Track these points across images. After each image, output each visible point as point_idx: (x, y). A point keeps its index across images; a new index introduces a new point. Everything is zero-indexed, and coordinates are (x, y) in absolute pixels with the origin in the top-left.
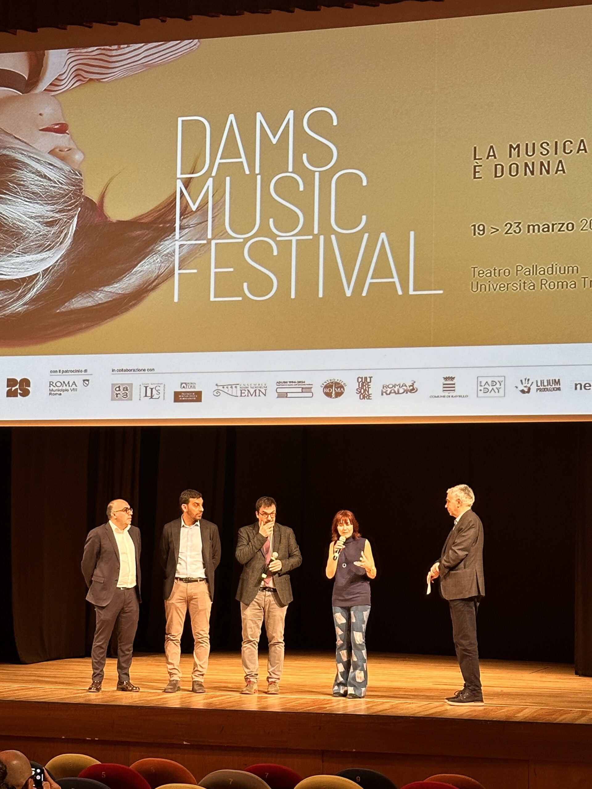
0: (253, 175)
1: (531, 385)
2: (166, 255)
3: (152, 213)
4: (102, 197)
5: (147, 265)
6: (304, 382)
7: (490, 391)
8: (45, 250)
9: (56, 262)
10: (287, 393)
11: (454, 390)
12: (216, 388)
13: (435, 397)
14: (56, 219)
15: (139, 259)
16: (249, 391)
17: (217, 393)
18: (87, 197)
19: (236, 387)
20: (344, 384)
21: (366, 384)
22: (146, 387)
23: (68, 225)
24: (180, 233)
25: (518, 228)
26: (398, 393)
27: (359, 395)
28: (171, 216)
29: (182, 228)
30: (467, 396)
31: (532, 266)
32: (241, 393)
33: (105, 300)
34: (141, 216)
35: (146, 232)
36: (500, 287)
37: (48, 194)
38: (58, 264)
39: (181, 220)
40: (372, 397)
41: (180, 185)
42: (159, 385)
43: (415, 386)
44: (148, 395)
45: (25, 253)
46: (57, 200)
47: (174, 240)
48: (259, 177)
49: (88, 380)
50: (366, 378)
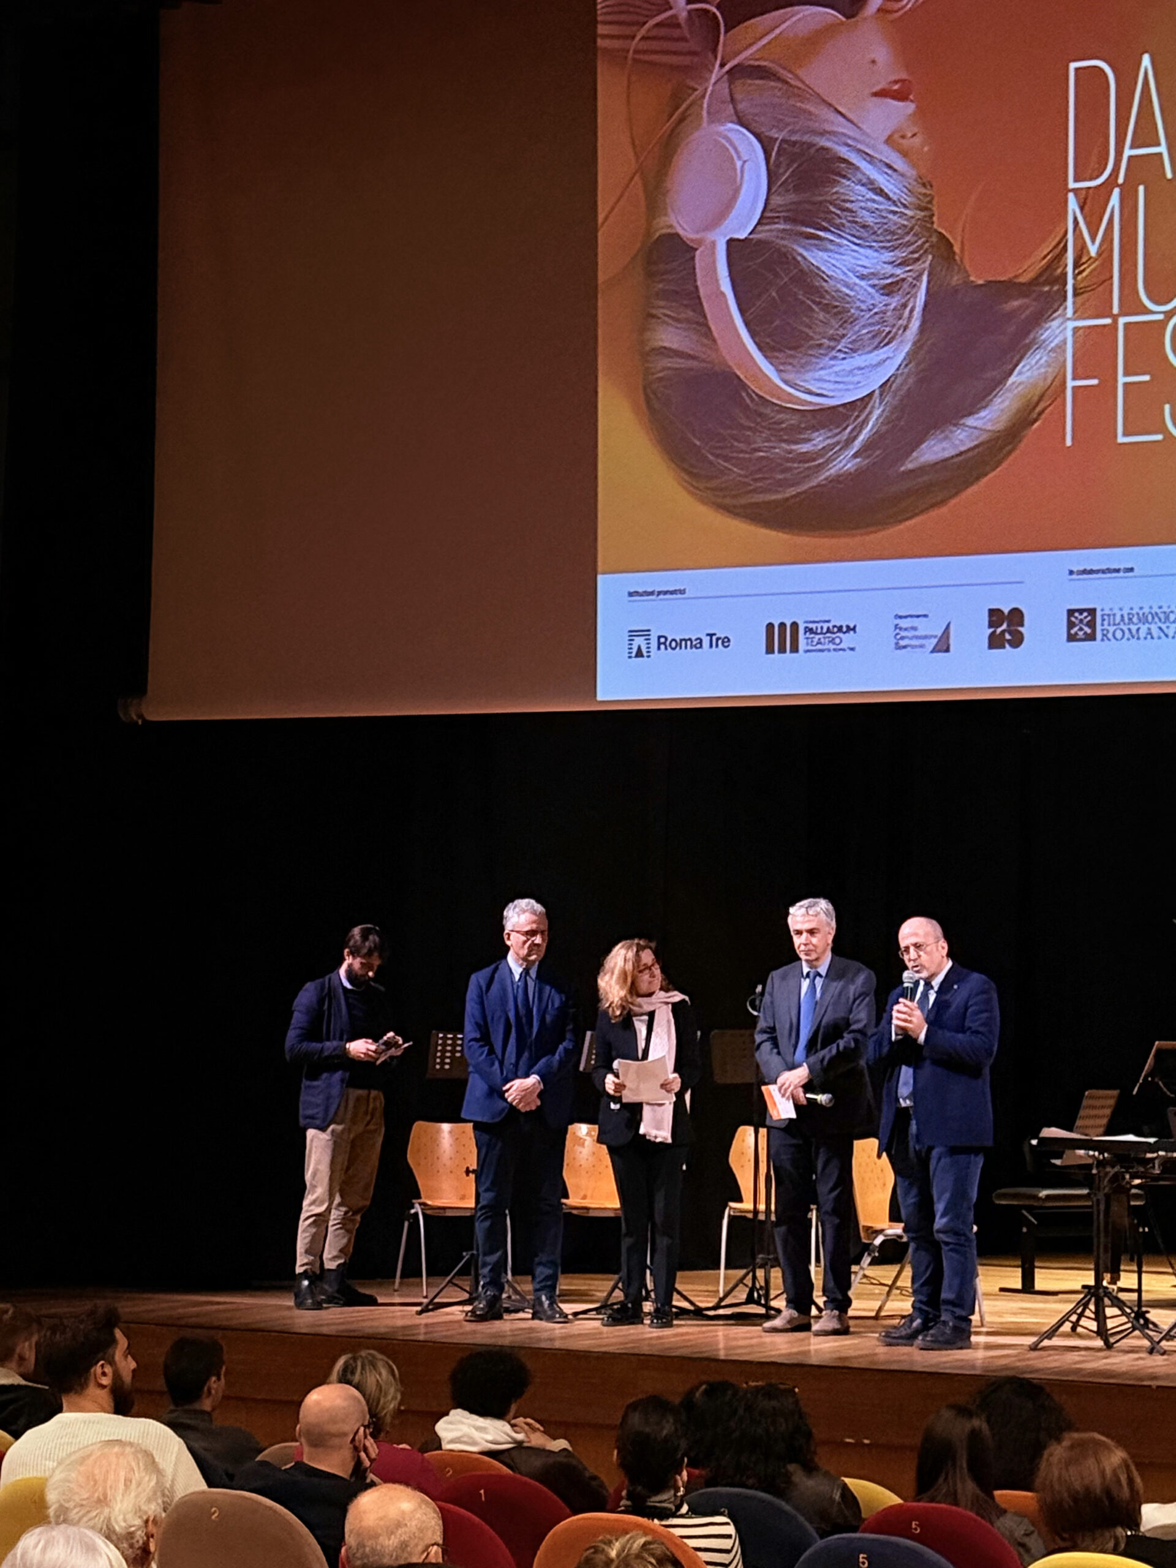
2: (1054, 350)
8: (882, 345)
9: (898, 369)
14: (898, 278)
15: (1015, 359)
23: (914, 291)
24: (1073, 304)
28: (1061, 269)
33: (968, 445)
35: (1024, 303)
37: (886, 227)
38: (900, 372)
41: (1072, 203)
45: (854, 351)
46: (896, 240)
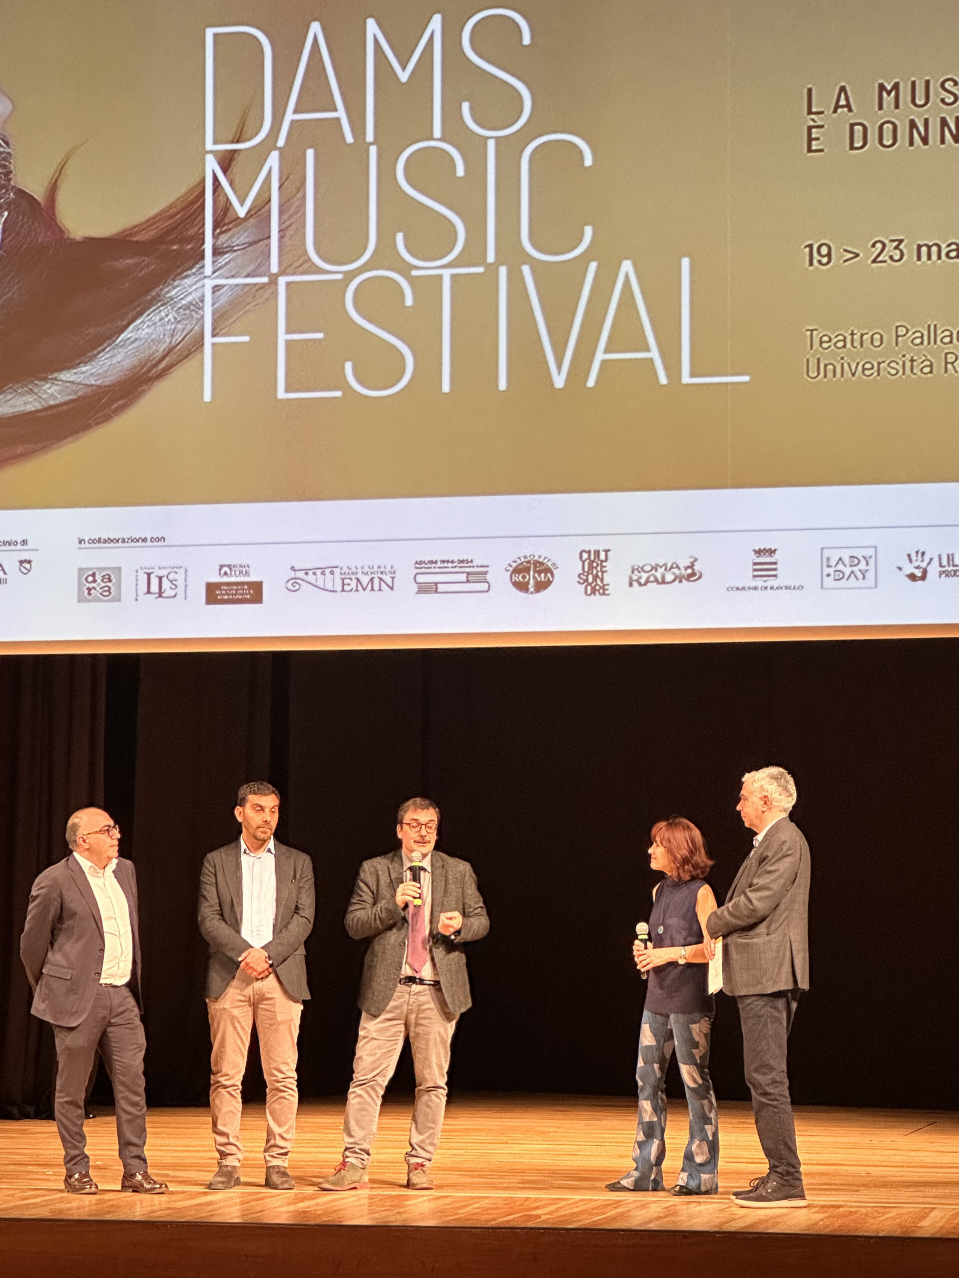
0: (361, 146)
1: (928, 564)
2: (186, 307)
3: (156, 223)
4: (53, 190)
5: (148, 326)
6: (472, 561)
7: (846, 577)
10: (436, 584)
11: (775, 576)
12: (292, 574)
13: (738, 589)
15: (130, 316)
16: (358, 580)
17: (294, 585)
18: (21, 191)
19: (332, 573)
20: (554, 564)
21: (598, 565)
22: (149, 575)
24: (214, 262)
25: (898, 252)
26: (664, 582)
27: (584, 586)
28: (196, 229)
29: (217, 252)
30: (801, 587)
31: (926, 326)
32: (343, 585)
33: (61, 399)
34: (133, 228)
35: (144, 261)
36: (864, 369)
39: (215, 237)
40: (610, 590)
41: (211, 165)
42: (175, 569)
43: (697, 567)
44: (152, 590)
47: (202, 276)
48: (373, 150)
49: (29, 562)
50: (597, 553)
